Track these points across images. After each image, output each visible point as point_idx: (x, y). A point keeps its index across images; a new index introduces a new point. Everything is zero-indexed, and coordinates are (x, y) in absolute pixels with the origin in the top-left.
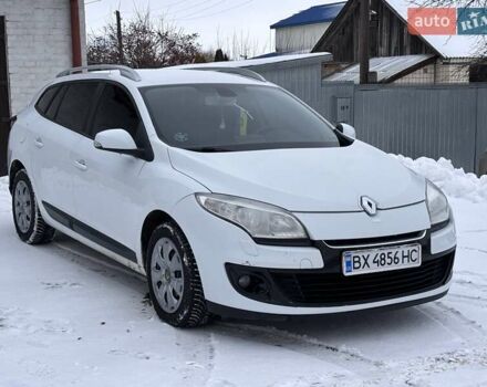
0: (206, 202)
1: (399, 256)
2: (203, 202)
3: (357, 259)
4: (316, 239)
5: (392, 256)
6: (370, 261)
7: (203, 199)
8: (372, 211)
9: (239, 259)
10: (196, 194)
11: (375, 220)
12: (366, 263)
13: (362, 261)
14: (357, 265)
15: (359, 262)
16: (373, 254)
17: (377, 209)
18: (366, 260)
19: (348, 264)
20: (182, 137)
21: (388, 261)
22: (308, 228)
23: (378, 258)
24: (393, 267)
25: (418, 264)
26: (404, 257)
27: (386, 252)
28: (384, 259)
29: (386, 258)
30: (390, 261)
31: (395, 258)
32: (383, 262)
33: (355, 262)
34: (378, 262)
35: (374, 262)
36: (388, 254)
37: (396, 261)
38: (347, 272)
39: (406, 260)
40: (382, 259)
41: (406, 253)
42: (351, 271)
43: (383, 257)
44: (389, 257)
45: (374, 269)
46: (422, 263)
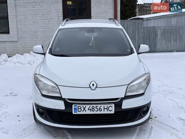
1: (102, 108)
3: (79, 108)
5: (98, 108)
6: (86, 109)
8: (93, 88)
10: (35, 74)
11: (94, 92)
12: (84, 109)
13: (82, 109)
14: (80, 110)
15: (81, 109)
16: (88, 106)
17: (96, 87)
19: (75, 109)
23: (91, 108)
24: (99, 112)
25: (113, 112)
26: (104, 109)
27: (95, 106)
28: (94, 109)
29: (95, 108)
30: (97, 110)
31: (100, 109)
32: (93, 110)
33: (78, 109)
34: (90, 110)
35: (88, 109)
36: (96, 107)
37: (100, 110)
38: (74, 112)
39: (106, 110)
40: (92, 109)
41: (106, 107)
42: (76, 112)
43: (93, 108)
44: (96, 108)
45: (88, 112)
46: (115, 112)
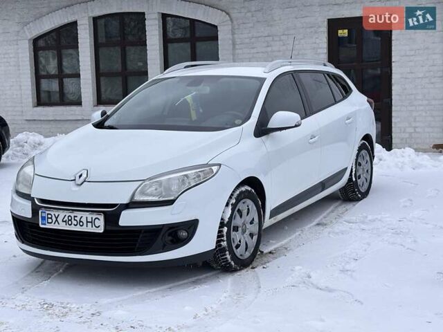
1: (84, 220)
3: (50, 216)
5: (78, 219)
6: (60, 219)
12: (57, 220)
13: (54, 219)
14: (50, 220)
15: (51, 218)
16: (62, 214)
18: (57, 218)
19: (43, 218)
23: (66, 218)
24: (78, 228)
25: (101, 230)
26: (87, 222)
27: (72, 215)
28: (71, 220)
29: (73, 220)
30: (75, 223)
31: (80, 221)
32: (70, 223)
33: (48, 218)
34: (66, 221)
35: (63, 221)
36: (75, 217)
37: (81, 224)
38: (42, 224)
39: (90, 224)
40: (69, 220)
41: (90, 220)
42: (45, 224)
43: (70, 218)
44: (75, 220)
45: (63, 226)
46: (105, 230)
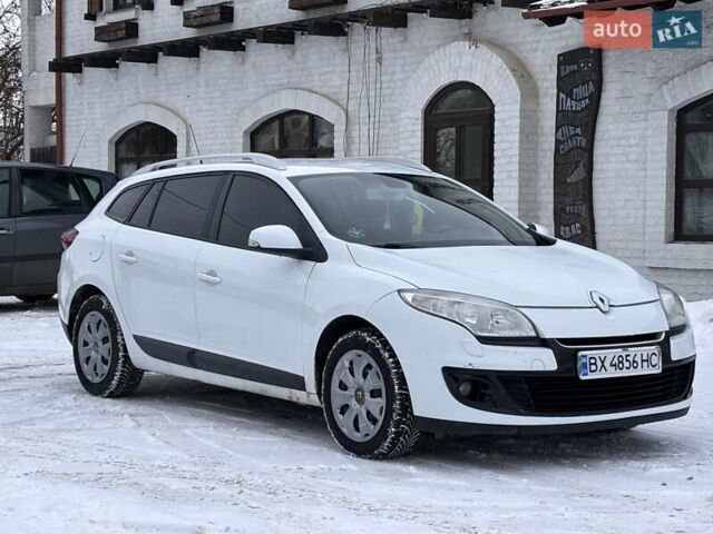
0: (413, 300)
1: (638, 359)
2: (410, 300)
3: (593, 361)
4: (547, 336)
5: (630, 358)
6: (607, 364)
7: (409, 297)
8: (605, 308)
9: (461, 361)
10: (399, 291)
11: (610, 317)
12: (603, 366)
13: (599, 364)
14: (593, 367)
15: (595, 364)
16: (610, 354)
17: (611, 306)
18: (603, 362)
19: (584, 366)
20: (357, 233)
21: (627, 364)
22: (536, 323)
23: (616, 360)
24: (632, 373)
25: (657, 371)
26: (643, 361)
27: (624, 354)
28: (622, 362)
29: (624, 361)
31: (634, 361)
32: (621, 366)
33: (591, 364)
34: (615, 365)
35: (612, 365)
36: (627, 356)
37: (635, 365)
38: (583, 375)
39: (645, 364)
40: (619, 362)
41: (645, 357)
42: (586, 374)
43: (621, 359)
44: (627, 360)
45: (612, 373)
46: (663, 369)
